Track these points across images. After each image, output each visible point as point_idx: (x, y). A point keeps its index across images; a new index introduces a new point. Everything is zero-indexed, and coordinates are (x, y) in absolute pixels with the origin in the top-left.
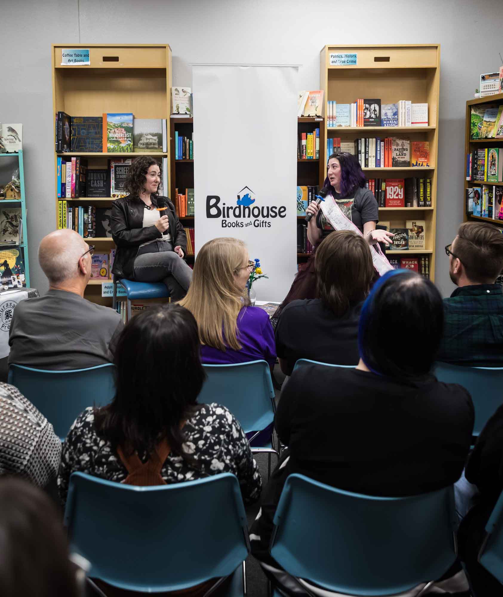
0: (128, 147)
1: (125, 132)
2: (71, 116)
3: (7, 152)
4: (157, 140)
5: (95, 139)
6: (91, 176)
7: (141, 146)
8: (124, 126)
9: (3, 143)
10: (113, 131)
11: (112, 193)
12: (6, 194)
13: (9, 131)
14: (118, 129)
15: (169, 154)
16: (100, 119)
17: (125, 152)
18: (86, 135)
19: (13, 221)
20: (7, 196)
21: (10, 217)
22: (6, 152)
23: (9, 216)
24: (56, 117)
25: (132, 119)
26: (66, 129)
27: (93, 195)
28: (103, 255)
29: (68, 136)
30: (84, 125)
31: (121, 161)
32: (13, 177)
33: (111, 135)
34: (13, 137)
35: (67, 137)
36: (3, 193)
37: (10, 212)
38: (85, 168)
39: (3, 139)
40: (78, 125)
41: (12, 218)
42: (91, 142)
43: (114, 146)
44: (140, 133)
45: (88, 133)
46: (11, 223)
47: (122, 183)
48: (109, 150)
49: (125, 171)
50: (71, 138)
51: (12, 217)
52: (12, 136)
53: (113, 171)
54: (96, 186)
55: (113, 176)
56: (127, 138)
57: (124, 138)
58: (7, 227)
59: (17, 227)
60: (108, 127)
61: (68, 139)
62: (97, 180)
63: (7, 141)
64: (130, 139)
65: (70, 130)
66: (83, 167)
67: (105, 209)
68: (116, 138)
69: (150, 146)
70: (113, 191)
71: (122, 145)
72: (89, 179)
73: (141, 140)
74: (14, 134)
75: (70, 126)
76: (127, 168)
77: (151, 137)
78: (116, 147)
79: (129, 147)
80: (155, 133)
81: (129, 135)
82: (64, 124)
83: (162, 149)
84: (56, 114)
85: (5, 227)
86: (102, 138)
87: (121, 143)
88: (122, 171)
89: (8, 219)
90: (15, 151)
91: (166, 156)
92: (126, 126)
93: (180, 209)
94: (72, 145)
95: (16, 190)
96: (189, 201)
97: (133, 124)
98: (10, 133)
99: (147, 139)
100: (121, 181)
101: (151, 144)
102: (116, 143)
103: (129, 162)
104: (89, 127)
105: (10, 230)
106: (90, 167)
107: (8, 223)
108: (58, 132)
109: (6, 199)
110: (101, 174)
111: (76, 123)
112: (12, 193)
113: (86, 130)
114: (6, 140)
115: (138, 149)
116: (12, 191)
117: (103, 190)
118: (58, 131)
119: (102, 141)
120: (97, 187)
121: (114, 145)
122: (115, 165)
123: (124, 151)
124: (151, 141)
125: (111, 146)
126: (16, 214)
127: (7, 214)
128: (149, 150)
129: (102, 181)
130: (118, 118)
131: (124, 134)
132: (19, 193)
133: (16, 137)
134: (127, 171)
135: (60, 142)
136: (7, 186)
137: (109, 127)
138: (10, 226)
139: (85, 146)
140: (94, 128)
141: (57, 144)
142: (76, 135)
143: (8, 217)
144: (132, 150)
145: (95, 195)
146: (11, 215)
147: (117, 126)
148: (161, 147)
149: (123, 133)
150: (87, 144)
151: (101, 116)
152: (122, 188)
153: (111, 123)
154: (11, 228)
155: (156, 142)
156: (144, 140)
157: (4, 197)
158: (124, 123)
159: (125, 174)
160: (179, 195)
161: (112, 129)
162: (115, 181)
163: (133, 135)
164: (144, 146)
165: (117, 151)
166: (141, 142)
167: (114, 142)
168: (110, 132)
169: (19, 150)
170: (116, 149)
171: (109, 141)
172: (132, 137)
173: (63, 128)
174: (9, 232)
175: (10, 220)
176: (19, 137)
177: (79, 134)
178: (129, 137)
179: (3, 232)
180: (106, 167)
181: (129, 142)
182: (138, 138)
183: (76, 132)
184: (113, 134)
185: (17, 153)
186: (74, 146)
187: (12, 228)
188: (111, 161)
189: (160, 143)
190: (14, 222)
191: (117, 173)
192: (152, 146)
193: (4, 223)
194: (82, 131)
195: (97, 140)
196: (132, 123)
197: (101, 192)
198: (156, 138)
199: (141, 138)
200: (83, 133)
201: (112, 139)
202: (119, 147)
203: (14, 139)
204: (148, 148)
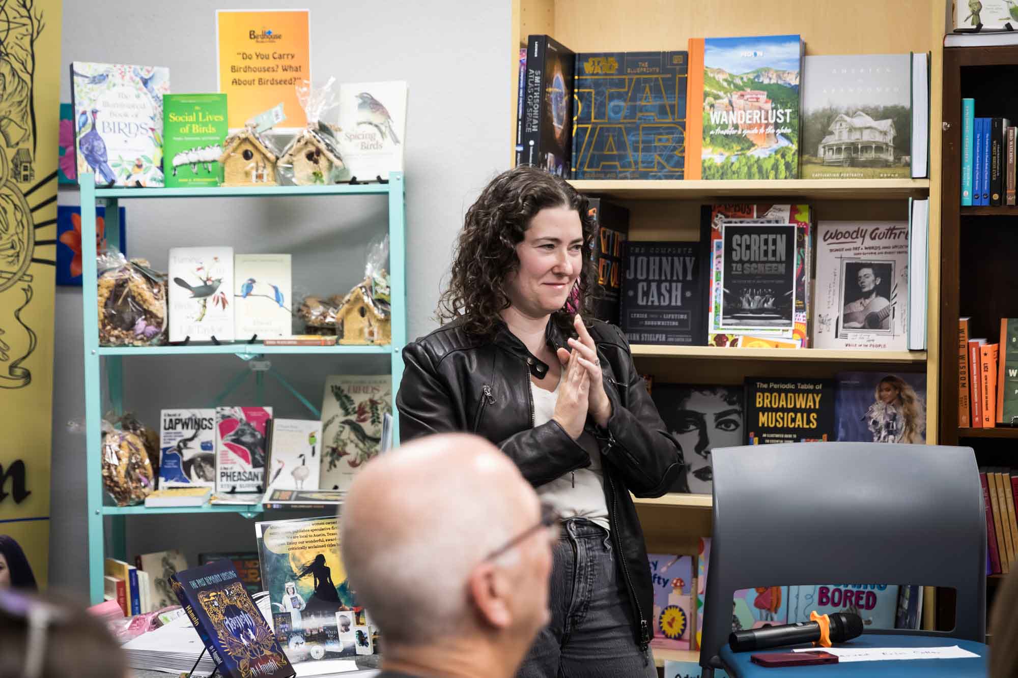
0: (777, 160)
1: (769, 106)
2: (577, 49)
3: (354, 181)
4: (892, 133)
5: (657, 130)
6: (640, 268)
7: (831, 156)
8: (766, 81)
9: (339, 148)
10: (726, 101)
11: (712, 332)
12: (342, 324)
13: (361, 106)
14: (742, 96)
15: (935, 186)
16: (677, 60)
17: (768, 178)
18: (625, 118)
19: (364, 420)
20: (346, 333)
21: (356, 405)
22: (350, 179)
23: (352, 402)
24: (522, 52)
25: (797, 56)
26: (553, 96)
27: (645, 336)
28: (676, 557)
29: (560, 122)
30: (621, 83)
31: (750, 213)
32: (369, 266)
33: (715, 117)
34: (375, 130)
35: (559, 128)
36: (333, 324)
37: (357, 390)
38: (620, 237)
39: (340, 136)
40: (597, 84)
41: (361, 411)
42: (643, 142)
43: (727, 158)
44: (827, 106)
45: (633, 110)
46: (356, 429)
47: (752, 295)
48: (706, 172)
49: (763, 248)
50: (572, 129)
51: (360, 405)
52: (370, 124)
53: (719, 247)
54: (656, 303)
55: (717, 266)
56: (777, 126)
57: (767, 126)
58: (343, 441)
59: (377, 440)
60: (707, 89)
61: (563, 133)
62: (659, 283)
63: (356, 141)
64: (788, 131)
65: (571, 100)
66: (609, 232)
67: (686, 389)
68: (736, 127)
69: (864, 157)
70: (716, 323)
71: (756, 153)
72: (630, 276)
73: (831, 133)
74: (377, 118)
75: (570, 85)
76: (771, 237)
77: (868, 121)
78: (733, 159)
79: (783, 161)
80: (886, 109)
81: (785, 115)
82: (547, 81)
83: (909, 165)
84: (522, 45)
85: (337, 439)
86: (683, 126)
87: (753, 145)
88: (754, 248)
89: (347, 413)
90: (379, 177)
91: (923, 194)
92: (773, 81)
93: (976, 398)
94: (574, 154)
95: (376, 311)
96: (1012, 368)
97: (801, 74)
98: (367, 115)
99: (851, 129)
100: (748, 286)
101: (866, 148)
102: (736, 147)
103: (780, 216)
104: (638, 88)
105: (353, 451)
106: (636, 236)
107: (347, 427)
108: (526, 106)
109: (341, 341)
110: (676, 259)
111: (593, 74)
112: (363, 322)
113: (625, 101)
114: (350, 138)
115: (818, 168)
116: (363, 315)
117: (682, 317)
118: (525, 102)
119: (681, 140)
120: (660, 307)
121: (727, 154)
122: (726, 228)
123: (763, 175)
124: (867, 137)
125: (714, 156)
126: (376, 398)
127: (346, 397)
128: (857, 169)
129: (680, 285)
130: (744, 54)
131: (767, 112)
132: (387, 320)
133: (383, 128)
134: (771, 247)
135: (532, 143)
136: (347, 298)
137: (711, 86)
138: (353, 437)
139: (621, 158)
140: (656, 91)
141: (520, 149)
142: (590, 119)
143: (350, 408)
144: (795, 171)
145: (650, 337)
146: (359, 399)
147: (738, 82)
148: (907, 158)
149: (760, 109)
150: (630, 152)
151: (683, 46)
152: (752, 311)
153: (720, 71)
154: (357, 446)
155: (889, 139)
156: (840, 135)
157: (335, 337)
158: (767, 70)
159: (763, 259)
160: (971, 341)
161: (721, 94)
162: (725, 287)
163: (799, 114)
164: (842, 156)
165: (736, 174)
166: (830, 140)
167: (727, 141)
168: (712, 106)
169: (391, 173)
170: (734, 168)
171: (708, 139)
172: (796, 122)
173: (544, 93)
174: (351, 458)
175: (353, 418)
176: (393, 129)
177: (600, 115)
178: (785, 124)
179: (328, 459)
180: (694, 236)
181: (784, 143)
182: (819, 126)
183: (589, 107)
184: (725, 112)
185: (386, 182)
186: (580, 156)
187: (361, 445)
188: (714, 214)
189: (903, 144)
190: (369, 422)
191: (735, 257)
192: (871, 155)
193: (334, 428)
194: (612, 104)
195: (665, 137)
196: (797, 70)
197: (674, 323)
198: (886, 124)
199: (832, 127)
200: (617, 110)
201: (718, 131)
202: (744, 161)
203: (378, 135)
204: (853, 163)
